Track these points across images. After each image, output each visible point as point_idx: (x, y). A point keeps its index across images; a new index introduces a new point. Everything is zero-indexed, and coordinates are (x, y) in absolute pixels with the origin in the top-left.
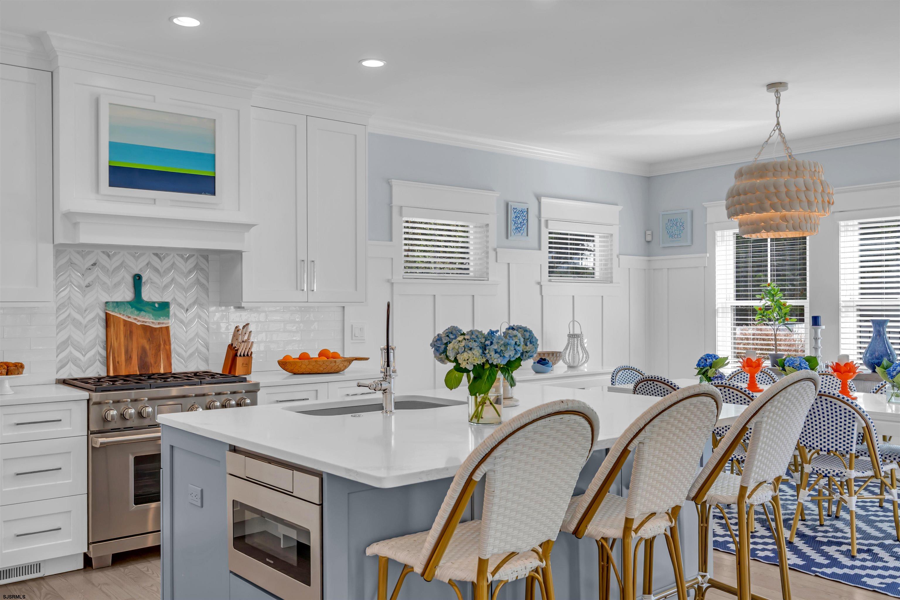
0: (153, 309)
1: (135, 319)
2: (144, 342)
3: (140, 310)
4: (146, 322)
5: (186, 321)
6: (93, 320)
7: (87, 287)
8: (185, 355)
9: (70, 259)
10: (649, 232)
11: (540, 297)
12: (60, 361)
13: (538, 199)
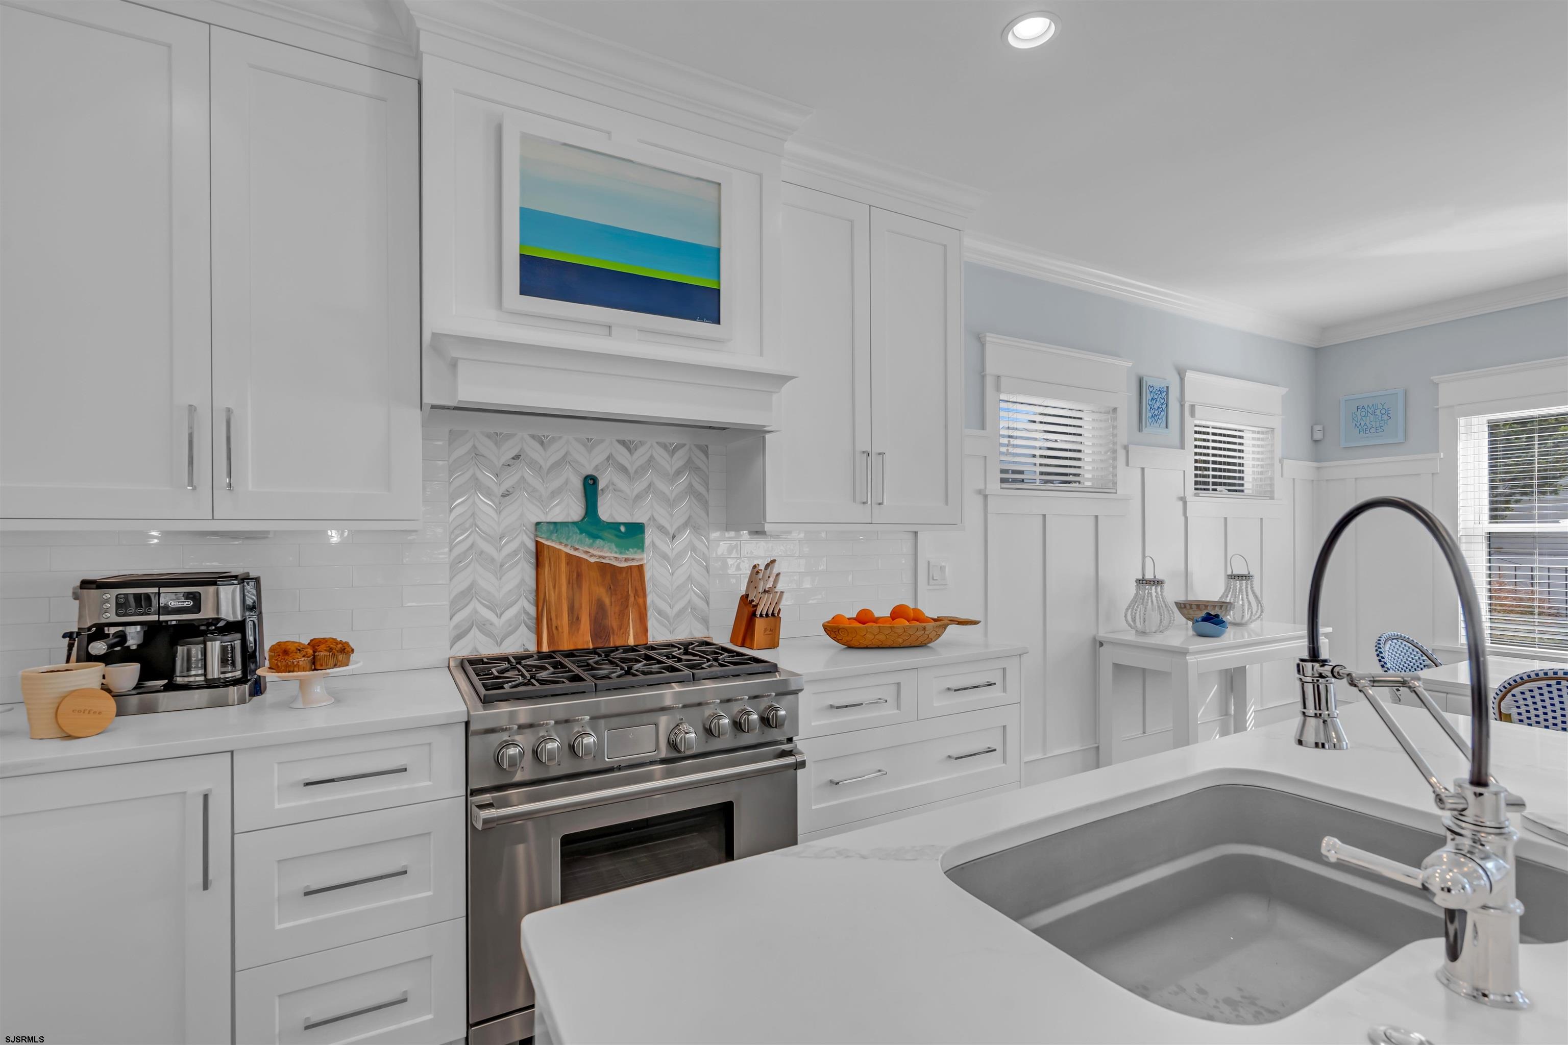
0: (617, 536)
1: (587, 552)
2: (602, 592)
3: (594, 537)
4: (604, 558)
5: (672, 555)
6: (515, 553)
7: (504, 496)
8: (671, 613)
9: (474, 447)
10: (1319, 427)
11: (1183, 518)
12: (457, 627)
13: (1179, 374)
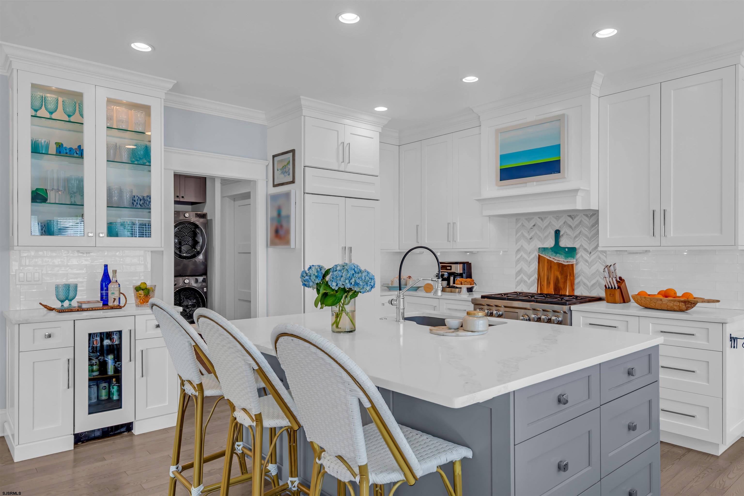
0: (564, 252)
1: (554, 259)
2: (558, 274)
3: (556, 253)
4: (559, 261)
5: (590, 260)
6: (533, 258)
7: (530, 239)
9: (522, 223)
12: (517, 282)
